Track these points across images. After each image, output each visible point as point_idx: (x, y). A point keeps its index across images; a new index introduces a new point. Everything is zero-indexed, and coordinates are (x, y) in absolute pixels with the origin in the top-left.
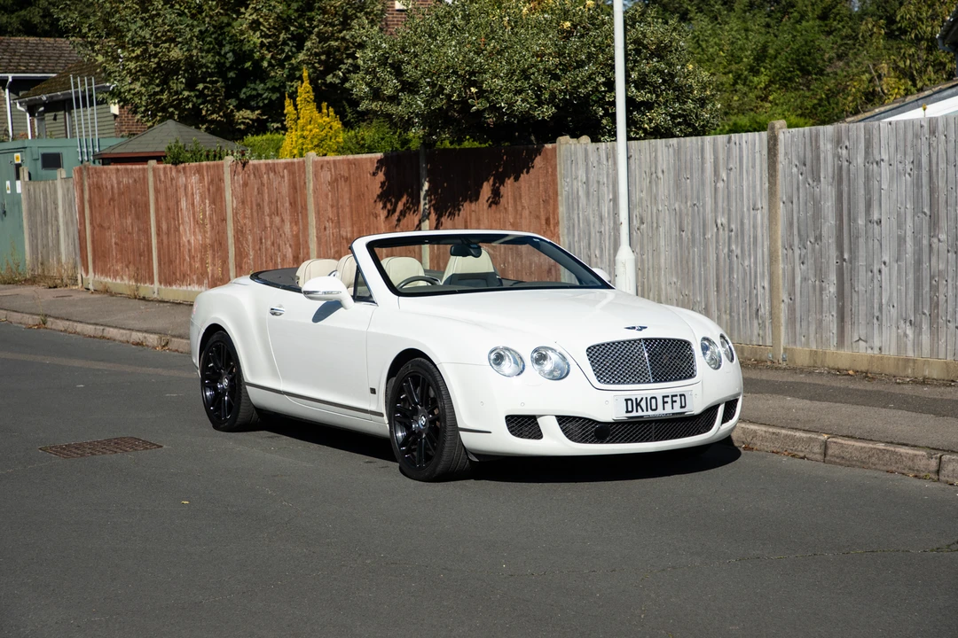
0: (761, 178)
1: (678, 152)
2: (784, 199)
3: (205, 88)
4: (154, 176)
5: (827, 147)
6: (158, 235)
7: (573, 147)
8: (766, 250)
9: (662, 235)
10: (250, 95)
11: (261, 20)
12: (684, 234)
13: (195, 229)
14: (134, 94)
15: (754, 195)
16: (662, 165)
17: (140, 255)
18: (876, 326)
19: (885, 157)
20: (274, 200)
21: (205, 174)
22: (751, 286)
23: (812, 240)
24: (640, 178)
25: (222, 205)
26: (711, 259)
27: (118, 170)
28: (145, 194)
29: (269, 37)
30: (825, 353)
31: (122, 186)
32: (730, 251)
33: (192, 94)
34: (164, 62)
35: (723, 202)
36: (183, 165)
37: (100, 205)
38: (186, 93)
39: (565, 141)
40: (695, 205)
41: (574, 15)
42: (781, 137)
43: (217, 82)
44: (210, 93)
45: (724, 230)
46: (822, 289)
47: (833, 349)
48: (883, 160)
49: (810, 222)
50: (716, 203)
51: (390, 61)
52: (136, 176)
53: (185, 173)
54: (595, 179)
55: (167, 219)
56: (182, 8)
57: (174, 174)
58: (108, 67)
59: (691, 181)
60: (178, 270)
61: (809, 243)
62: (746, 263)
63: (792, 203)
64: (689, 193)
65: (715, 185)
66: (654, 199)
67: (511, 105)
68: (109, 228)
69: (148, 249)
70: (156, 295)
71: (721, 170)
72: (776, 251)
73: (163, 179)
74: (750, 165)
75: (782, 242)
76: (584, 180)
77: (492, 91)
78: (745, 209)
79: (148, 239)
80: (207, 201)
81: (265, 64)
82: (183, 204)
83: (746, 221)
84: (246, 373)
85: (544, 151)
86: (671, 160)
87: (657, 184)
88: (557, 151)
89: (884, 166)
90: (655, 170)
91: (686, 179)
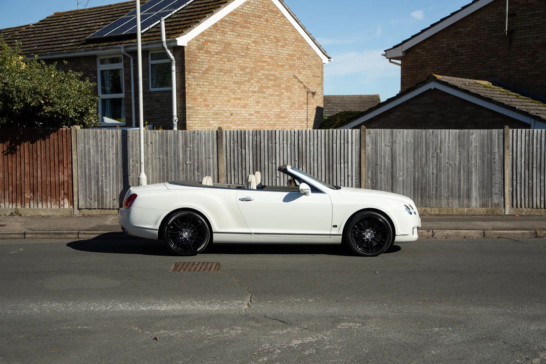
1: (162, 135)
2: (225, 155)
12: (166, 168)
15: (209, 153)
16: (151, 140)
32: (194, 174)
35: (190, 155)
40: (172, 156)
45: (191, 166)
50: (186, 156)
59: (171, 147)
63: (230, 156)
64: (169, 152)
65: (185, 149)
71: (188, 144)
72: (222, 173)
74: (206, 142)
78: (203, 158)
83: (203, 163)
84: (215, 227)
85: (59, 131)
86: (157, 139)
87: (147, 148)
88: (72, 132)
89: (277, 145)
90: (146, 142)
91: (167, 146)
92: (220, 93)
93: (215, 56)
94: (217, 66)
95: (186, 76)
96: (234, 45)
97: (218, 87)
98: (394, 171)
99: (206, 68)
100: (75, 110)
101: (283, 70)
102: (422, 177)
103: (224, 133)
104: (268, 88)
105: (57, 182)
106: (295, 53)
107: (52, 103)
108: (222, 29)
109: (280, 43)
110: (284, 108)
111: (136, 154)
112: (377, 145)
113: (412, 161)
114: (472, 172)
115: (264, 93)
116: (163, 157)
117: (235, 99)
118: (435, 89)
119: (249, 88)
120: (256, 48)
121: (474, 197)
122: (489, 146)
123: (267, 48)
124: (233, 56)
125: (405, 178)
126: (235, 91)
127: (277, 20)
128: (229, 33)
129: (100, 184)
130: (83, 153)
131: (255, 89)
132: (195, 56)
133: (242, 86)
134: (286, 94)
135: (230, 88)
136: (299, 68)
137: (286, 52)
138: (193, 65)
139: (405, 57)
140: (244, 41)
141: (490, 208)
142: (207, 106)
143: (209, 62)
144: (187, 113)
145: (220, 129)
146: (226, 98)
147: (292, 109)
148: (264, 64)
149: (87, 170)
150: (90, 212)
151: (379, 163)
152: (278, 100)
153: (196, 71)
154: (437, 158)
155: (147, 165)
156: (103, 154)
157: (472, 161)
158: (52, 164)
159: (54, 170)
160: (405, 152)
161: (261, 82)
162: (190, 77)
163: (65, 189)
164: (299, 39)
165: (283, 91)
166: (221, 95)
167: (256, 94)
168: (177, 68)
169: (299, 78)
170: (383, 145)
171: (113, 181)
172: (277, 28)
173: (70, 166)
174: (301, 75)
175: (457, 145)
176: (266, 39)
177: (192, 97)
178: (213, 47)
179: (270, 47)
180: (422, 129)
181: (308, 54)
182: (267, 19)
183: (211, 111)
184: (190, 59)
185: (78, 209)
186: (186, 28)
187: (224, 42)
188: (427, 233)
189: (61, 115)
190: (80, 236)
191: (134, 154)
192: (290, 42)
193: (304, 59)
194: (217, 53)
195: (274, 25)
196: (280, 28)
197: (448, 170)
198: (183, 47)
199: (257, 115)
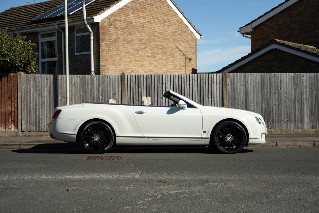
0: (118, 86)
1: (82, 79)
2: (127, 92)
5: (144, 80)
15: (115, 91)
35: (102, 93)
45: (102, 100)
49: (137, 98)
50: (99, 93)
54: (40, 85)
59: (88, 87)
61: (137, 103)
63: (131, 93)
64: (87, 90)
65: (99, 88)
71: (101, 84)
74: (114, 83)
78: (112, 95)
84: (118, 133)
85: (8, 75)
86: (79, 81)
87: (71, 87)
88: (18, 76)
89: (164, 85)
90: (71, 83)
91: (86, 86)
92: (125, 56)
93: (121, 30)
94: (122, 37)
95: (100, 44)
96: (134, 23)
97: (123, 52)
98: (247, 103)
99: (114, 39)
100: (20, 61)
101: (169, 42)
102: (268, 107)
103: (126, 77)
104: (158, 54)
105: (7, 112)
106: (177, 31)
107: (4, 54)
108: (126, 12)
109: (166, 24)
110: (169, 69)
111: (64, 92)
112: (235, 85)
113: (260, 96)
114: (304, 104)
115: (155, 57)
116: (82, 94)
117: (135, 61)
118: (275, 49)
119: (144, 54)
120: (149, 26)
121: (306, 122)
122: (316, 84)
123: (157, 27)
124: (134, 31)
125: (255, 108)
126: (134, 55)
127: (164, 7)
128: (130, 15)
129: (38, 113)
130: (25, 91)
131: (149, 55)
132: (107, 30)
133: (140, 52)
134: (170, 58)
135: (131, 53)
136: (179, 41)
137: (170, 30)
138: (105, 36)
139: (253, 32)
140: (141, 21)
141: (318, 129)
142: (115, 65)
143: (116, 34)
144: (101, 69)
145: (123, 74)
146: (128, 60)
147: (175, 69)
148: (155, 38)
149: (28, 103)
150: (30, 133)
151: (236, 97)
152: (165, 63)
153: (107, 40)
154: (278, 94)
155: (71, 99)
156: (40, 92)
157: (303, 95)
158: (3, 99)
159: (4, 103)
160: (255, 90)
161: (153, 50)
162: (103, 44)
163: (12, 117)
164: (179, 21)
165: (168, 57)
166: (125, 58)
167: (150, 58)
168: (94, 38)
169: (180, 48)
170: (239, 84)
171: (47, 111)
172: (164, 13)
173: (16, 100)
174: (181, 46)
175: (293, 84)
176: (156, 20)
177: (105, 58)
178: (119, 24)
179: (159, 26)
180: (267, 73)
181: (185, 32)
182: (157, 7)
183: (118, 69)
184: (103, 31)
185: (22, 131)
186: (100, 10)
187: (127, 21)
188: (272, 143)
189: (9, 63)
190: (21, 147)
191: (62, 92)
192: (173, 23)
193: (183, 35)
194: (122, 29)
195: (162, 10)
196: (166, 13)
197: (286, 102)
198: (98, 23)
199: (150, 72)
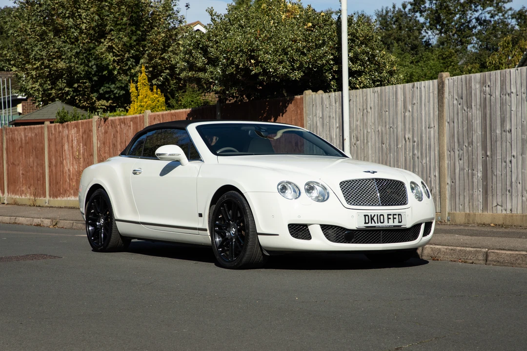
0: (434, 108)
1: (380, 95)
2: (448, 120)
3: (79, 86)
4: (48, 131)
5: (476, 87)
6: (50, 167)
7: (314, 96)
8: (437, 153)
9: (370, 147)
10: (106, 91)
11: (114, 46)
12: (384, 145)
13: (73, 162)
14: (35, 90)
15: (429, 119)
16: (370, 103)
17: (38, 180)
18: (508, 196)
19: (514, 90)
20: (124, 141)
21: (80, 127)
22: (427, 175)
23: (467, 145)
24: (356, 112)
25: (90, 146)
26: (401, 160)
27: (25, 129)
28: (42, 143)
29: (119, 56)
30: (475, 214)
31: (27, 139)
32: (414, 154)
33: (71, 90)
34: (54, 70)
35: (409, 124)
36: (67, 123)
37: (13, 151)
38: (67, 89)
39: (308, 93)
40: (391, 127)
41: (314, 19)
42: (446, 82)
43: (86, 83)
44: (81, 89)
45: (410, 142)
46: (473, 175)
47: (480, 212)
48: (512, 92)
49: (465, 133)
50: (405, 125)
51: (201, 46)
52: (36, 131)
53: (68, 128)
54: (328, 115)
55: (55, 157)
56: (66, 39)
57: (61, 129)
58: (19, 74)
59: (389, 113)
60: (62, 188)
61: (464, 146)
62: (424, 161)
63: (454, 122)
64: (387, 120)
65: (404, 115)
66: (365, 125)
67: (276, 70)
68: (18, 165)
69: (43, 176)
70: (47, 204)
71: (408, 105)
72: (444, 153)
73: (53, 132)
74: (427, 101)
75: (447, 147)
76: (321, 116)
77: (264, 62)
78: (423, 128)
79: (43, 170)
80: (81, 144)
81: (116, 73)
82: (66, 147)
83: (424, 135)
84: (116, 213)
85: (295, 100)
86: (376, 101)
87: (366, 116)
88: (304, 99)
90: (366, 108)
116: (381, 130)
145: (441, 76)
156: (328, 129)
